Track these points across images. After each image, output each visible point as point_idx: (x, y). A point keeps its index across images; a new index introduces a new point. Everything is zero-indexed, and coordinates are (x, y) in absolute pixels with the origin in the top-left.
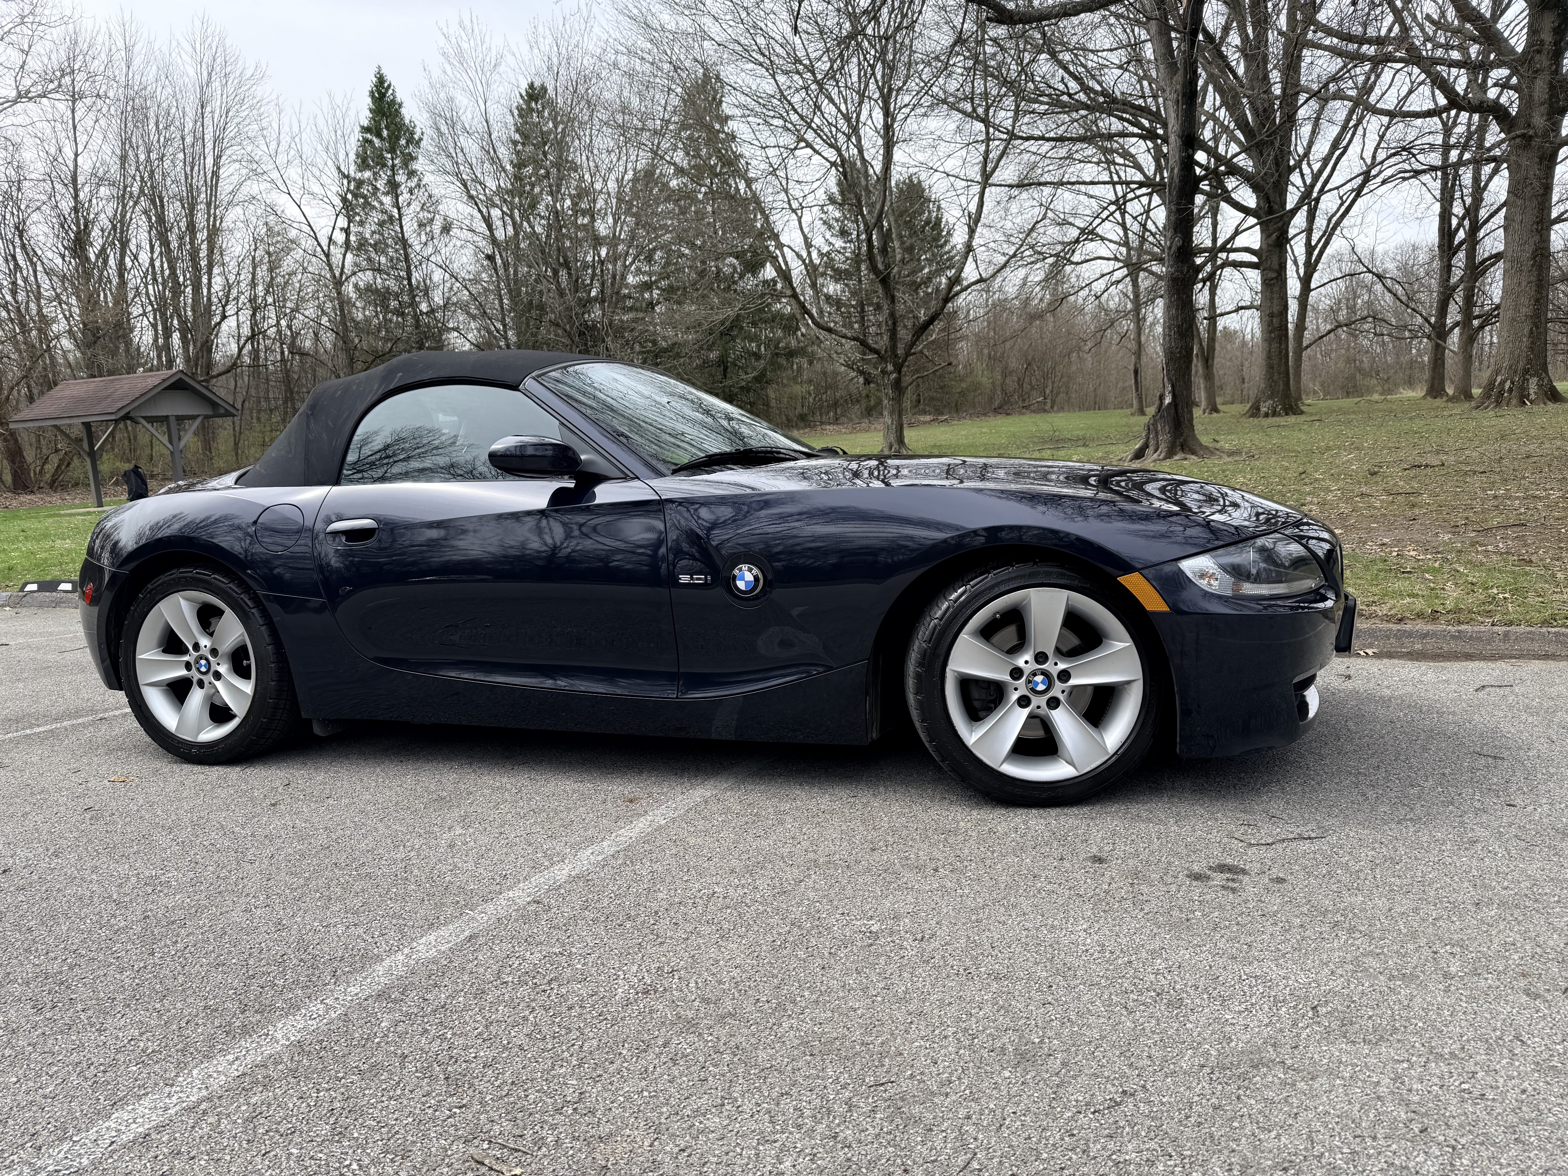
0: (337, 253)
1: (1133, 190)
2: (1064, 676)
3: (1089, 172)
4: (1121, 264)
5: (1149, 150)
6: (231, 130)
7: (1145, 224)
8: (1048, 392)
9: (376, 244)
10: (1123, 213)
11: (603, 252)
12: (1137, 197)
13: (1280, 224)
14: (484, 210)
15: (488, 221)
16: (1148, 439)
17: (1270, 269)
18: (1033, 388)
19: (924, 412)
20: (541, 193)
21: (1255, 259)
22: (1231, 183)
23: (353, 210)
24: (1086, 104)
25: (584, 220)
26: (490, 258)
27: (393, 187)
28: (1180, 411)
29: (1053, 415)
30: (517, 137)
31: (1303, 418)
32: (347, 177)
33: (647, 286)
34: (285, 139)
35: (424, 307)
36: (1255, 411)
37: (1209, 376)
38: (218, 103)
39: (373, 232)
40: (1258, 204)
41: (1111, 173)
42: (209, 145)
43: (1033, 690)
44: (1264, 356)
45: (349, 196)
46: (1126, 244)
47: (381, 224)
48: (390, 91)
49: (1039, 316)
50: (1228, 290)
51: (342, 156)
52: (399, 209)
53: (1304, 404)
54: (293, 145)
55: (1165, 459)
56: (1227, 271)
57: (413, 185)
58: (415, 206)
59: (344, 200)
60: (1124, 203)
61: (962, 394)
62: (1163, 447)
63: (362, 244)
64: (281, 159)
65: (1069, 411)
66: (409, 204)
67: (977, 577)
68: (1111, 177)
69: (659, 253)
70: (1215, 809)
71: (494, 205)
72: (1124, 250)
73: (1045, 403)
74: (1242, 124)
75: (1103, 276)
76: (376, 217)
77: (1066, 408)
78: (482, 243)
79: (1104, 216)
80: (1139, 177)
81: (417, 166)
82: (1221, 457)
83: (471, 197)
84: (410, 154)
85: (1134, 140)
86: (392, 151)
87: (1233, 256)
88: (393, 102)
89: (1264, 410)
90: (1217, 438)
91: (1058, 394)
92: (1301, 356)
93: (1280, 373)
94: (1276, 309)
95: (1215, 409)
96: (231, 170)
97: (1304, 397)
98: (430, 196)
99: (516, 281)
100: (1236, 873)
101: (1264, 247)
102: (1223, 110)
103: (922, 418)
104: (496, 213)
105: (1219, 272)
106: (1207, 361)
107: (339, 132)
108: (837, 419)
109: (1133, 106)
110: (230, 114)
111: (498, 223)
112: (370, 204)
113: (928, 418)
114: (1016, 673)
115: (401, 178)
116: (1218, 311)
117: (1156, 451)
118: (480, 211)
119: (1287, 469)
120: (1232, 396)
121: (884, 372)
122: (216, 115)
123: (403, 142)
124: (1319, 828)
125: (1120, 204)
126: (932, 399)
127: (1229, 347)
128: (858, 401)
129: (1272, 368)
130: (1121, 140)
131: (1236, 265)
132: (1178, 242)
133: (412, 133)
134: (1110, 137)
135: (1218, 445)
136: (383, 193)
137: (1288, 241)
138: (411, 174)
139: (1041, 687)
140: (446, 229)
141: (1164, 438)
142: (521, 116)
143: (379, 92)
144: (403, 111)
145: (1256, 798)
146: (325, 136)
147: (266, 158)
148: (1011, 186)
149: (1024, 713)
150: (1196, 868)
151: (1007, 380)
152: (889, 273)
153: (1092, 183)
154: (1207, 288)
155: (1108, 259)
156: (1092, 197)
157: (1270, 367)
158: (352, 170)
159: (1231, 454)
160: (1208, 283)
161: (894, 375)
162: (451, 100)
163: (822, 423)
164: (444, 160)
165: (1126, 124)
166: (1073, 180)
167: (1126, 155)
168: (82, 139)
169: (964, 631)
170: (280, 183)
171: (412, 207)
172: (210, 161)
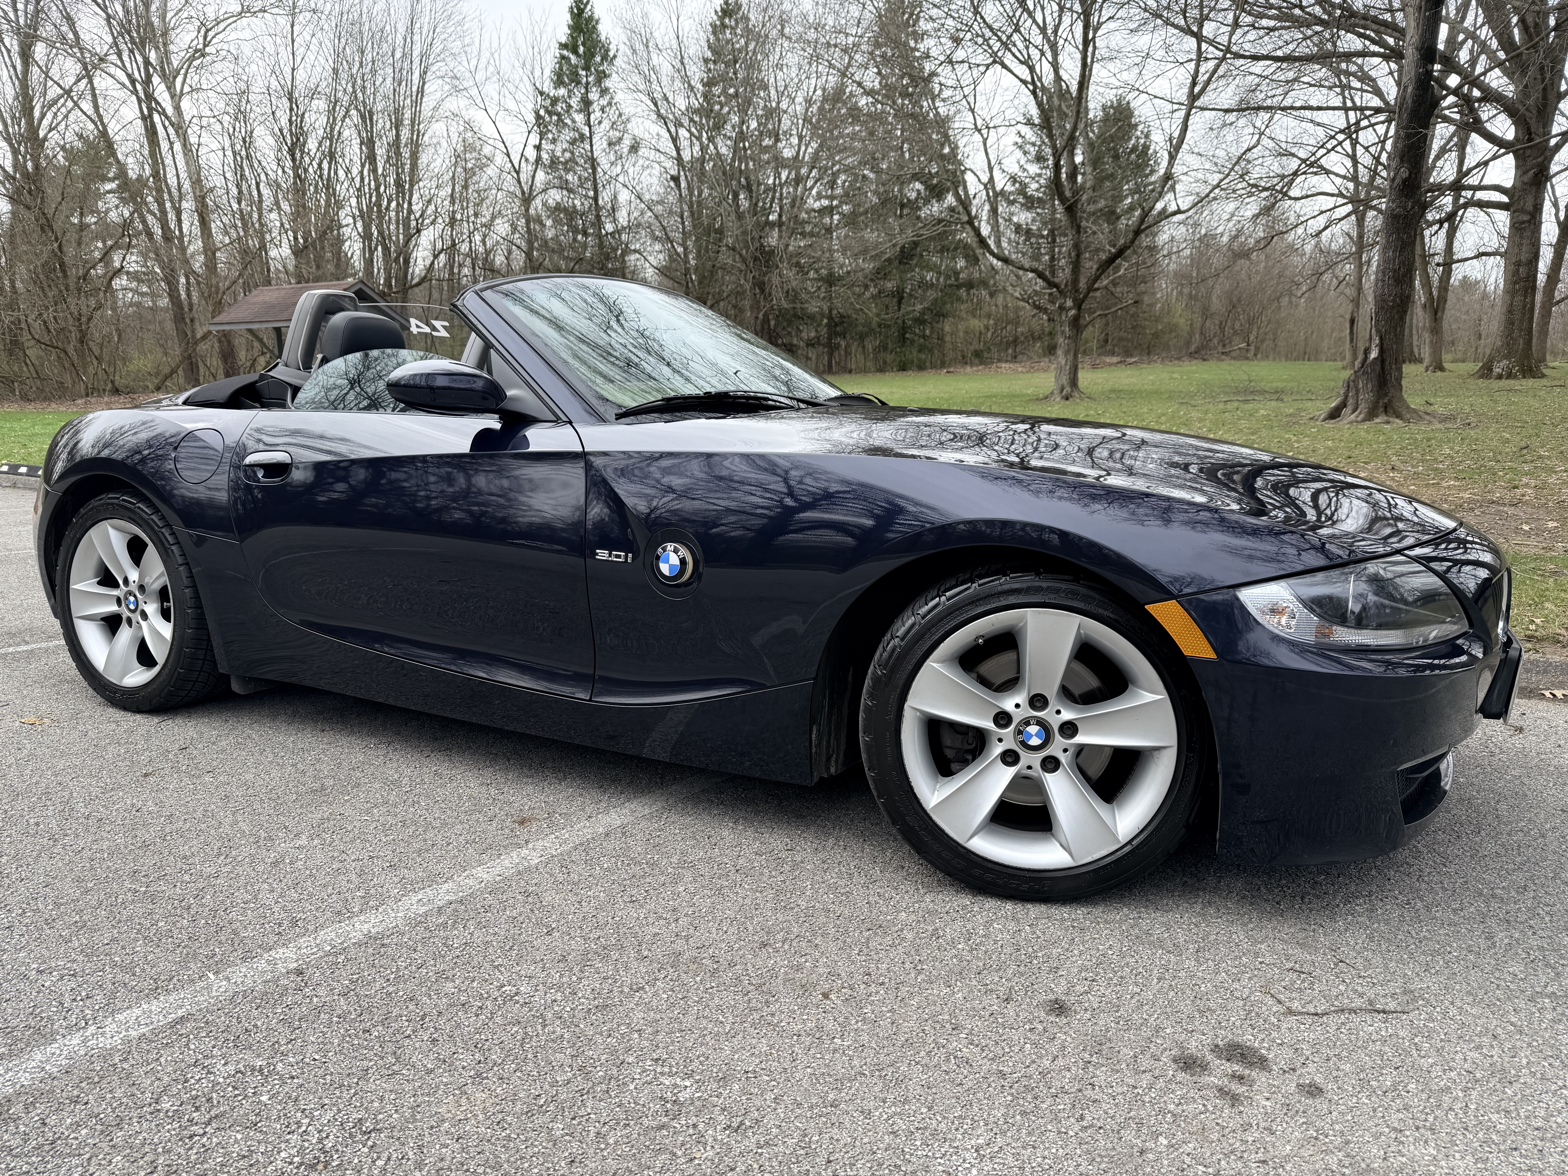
0: (526, 170)
1: (1367, 117)
2: (1069, 729)
3: (1317, 97)
4: (1345, 201)
5: (1391, 73)
6: (437, 47)
7: (1379, 156)
8: (1252, 338)
9: (567, 162)
10: (1355, 143)
11: (784, 175)
12: (1372, 125)
13: (1540, 160)
14: (673, 130)
15: (675, 140)
16: (1346, 397)
17: (1522, 211)
18: (1235, 333)
19: (1113, 353)
20: (729, 113)
21: (1505, 199)
22: (1486, 112)
23: (546, 126)
24: (1320, 18)
25: (767, 142)
26: (675, 179)
27: (586, 103)
28: (1387, 367)
29: (1256, 362)
30: (709, 54)
31: (1544, 382)
32: (542, 93)
33: (829, 210)
34: (485, 55)
35: (609, 227)
36: (1486, 372)
37: (1436, 328)
38: (427, 20)
39: (564, 151)
40: (1516, 137)
41: (1344, 98)
42: (416, 62)
43: (1024, 745)
44: (1504, 309)
45: (542, 112)
46: (1355, 178)
47: (573, 142)
48: (589, 7)
49: (1245, 254)
50: (1471, 234)
51: (538, 73)
52: (590, 127)
53: (1547, 367)
54: (492, 61)
55: (1364, 421)
56: (1471, 212)
57: (605, 103)
58: (606, 124)
59: (538, 117)
60: (1356, 132)
61: (1156, 335)
62: (1363, 407)
63: (554, 162)
64: (480, 76)
65: (1274, 359)
66: (600, 123)
67: (956, 586)
68: (1344, 103)
69: (843, 177)
70: (1259, 936)
71: (682, 125)
72: (1351, 185)
73: (1247, 350)
74: (1506, 42)
75: (1322, 212)
76: (567, 135)
77: (1271, 357)
78: (669, 164)
79: (1329, 146)
80: (1376, 102)
81: (608, 83)
82: (1430, 422)
83: (659, 115)
84: (604, 72)
85: (1376, 60)
86: (587, 68)
87: (1480, 195)
88: (591, 18)
89: (1497, 370)
90: (1432, 400)
91: (1263, 341)
92: (1549, 313)
93: (1521, 330)
94: (1524, 257)
95: (1440, 368)
96: (435, 87)
97: (1548, 357)
98: (620, 115)
99: (699, 203)
100: (1251, 1065)
101: (1518, 185)
102: (1485, 29)
103: (1108, 360)
104: (683, 133)
105: (1460, 213)
106: (1436, 313)
107: (536, 49)
108: (1015, 357)
109: (1375, 20)
110: (437, 30)
111: (684, 144)
112: (562, 121)
113: (1115, 359)
114: (1003, 719)
115: (593, 96)
116: (1455, 257)
117: (1354, 412)
118: (669, 131)
119: (1507, 441)
120: (1465, 353)
121: (1062, 308)
122: (425, 31)
123: (598, 59)
124: (1405, 993)
125: (1351, 132)
126: (1121, 339)
127: (1466, 298)
128: (1040, 338)
129: (1513, 324)
130: (1360, 61)
131: (1482, 205)
132: (1404, 173)
133: (608, 50)
134: (1348, 56)
135: (1430, 409)
136: (576, 111)
137: (1548, 178)
138: (604, 92)
139: (1035, 741)
140: (634, 148)
141: (1366, 397)
142: (714, 33)
143: (578, 8)
144: (600, 27)
145: (1327, 923)
146: (523, 52)
147: (468, 75)
148: (1227, 111)
149: (1009, 773)
150: (1193, 1046)
151: (1208, 323)
152: (1076, 202)
153: (1319, 108)
154: (1444, 231)
155: (1332, 195)
156: (1319, 124)
157: (1510, 323)
158: (548, 87)
159: (1444, 419)
160: (1446, 225)
161: (1073, 312)
162: (645, 16)
163: (999, 361)
164: (636, 78)
165: (1367, 43)
166: (1298, 104)
167: (1365, 78)
168: (299, 52)
169: (931, 657)
170: (479, 101)
171: (602, 125)
172: (416, 75)
